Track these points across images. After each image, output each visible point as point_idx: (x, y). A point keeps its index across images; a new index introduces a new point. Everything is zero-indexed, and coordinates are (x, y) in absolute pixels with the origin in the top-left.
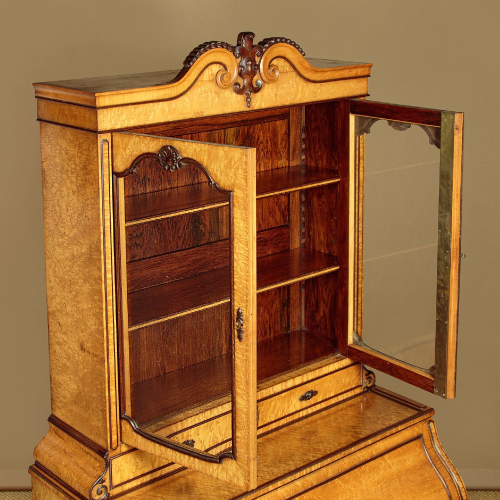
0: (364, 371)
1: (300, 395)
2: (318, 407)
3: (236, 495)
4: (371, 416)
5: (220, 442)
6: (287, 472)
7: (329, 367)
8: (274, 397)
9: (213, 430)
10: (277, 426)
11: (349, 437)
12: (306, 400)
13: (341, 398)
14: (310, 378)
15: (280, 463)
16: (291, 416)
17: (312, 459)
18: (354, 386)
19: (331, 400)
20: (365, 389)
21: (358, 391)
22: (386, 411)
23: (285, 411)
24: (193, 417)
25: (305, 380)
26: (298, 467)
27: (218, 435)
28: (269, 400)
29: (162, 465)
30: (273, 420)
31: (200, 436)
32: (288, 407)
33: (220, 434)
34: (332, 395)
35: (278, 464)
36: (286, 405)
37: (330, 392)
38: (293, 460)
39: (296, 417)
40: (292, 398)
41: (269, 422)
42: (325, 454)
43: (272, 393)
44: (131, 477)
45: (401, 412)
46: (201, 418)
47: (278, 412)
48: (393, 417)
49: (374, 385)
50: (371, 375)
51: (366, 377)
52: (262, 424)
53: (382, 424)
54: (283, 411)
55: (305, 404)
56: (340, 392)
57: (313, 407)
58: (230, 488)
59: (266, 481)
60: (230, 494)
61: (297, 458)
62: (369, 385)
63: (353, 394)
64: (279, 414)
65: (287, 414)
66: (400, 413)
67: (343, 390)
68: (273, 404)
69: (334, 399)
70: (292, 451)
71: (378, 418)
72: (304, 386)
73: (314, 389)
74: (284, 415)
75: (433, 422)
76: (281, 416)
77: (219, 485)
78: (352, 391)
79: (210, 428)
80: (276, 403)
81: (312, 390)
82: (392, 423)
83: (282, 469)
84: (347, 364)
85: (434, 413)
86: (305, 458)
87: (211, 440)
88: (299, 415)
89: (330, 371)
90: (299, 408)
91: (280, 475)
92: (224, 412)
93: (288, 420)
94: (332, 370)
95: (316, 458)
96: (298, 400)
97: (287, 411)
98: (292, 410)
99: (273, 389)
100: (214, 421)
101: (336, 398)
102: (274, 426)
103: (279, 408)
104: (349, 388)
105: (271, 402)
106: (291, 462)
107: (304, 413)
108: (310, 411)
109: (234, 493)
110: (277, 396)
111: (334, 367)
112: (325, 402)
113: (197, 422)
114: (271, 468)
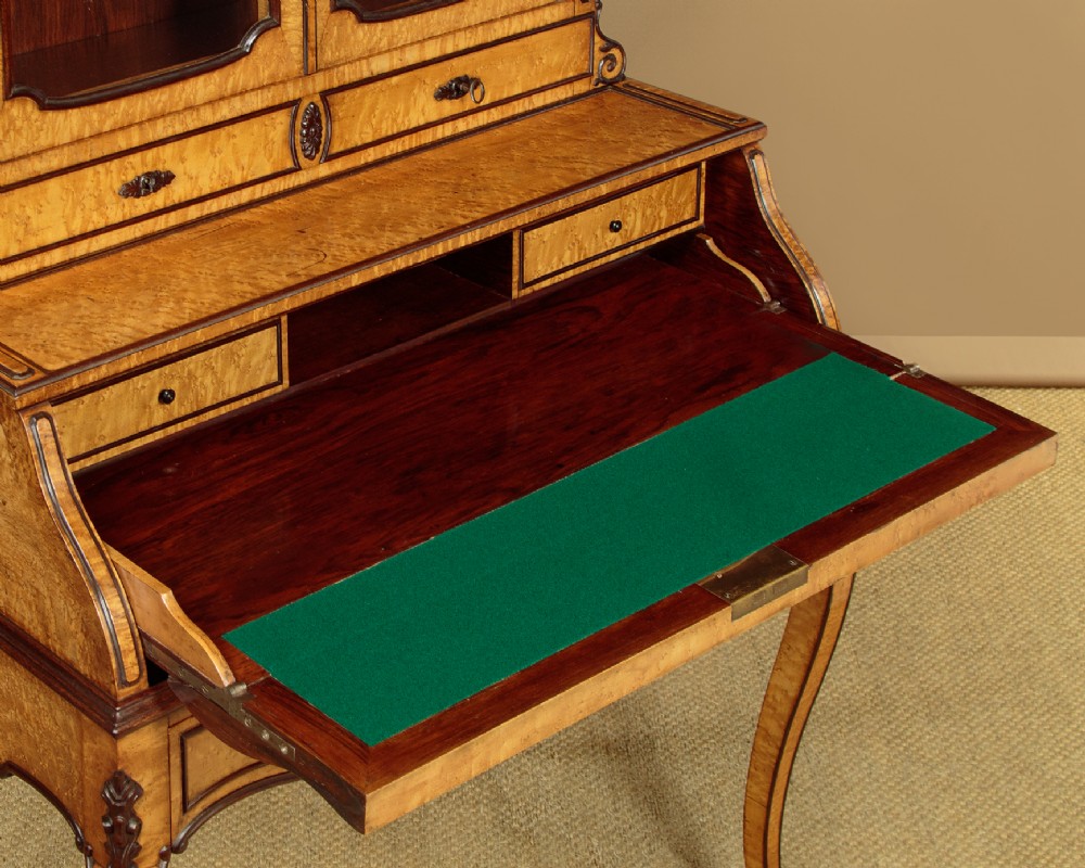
0: (597, 38)
1: (437, 86)
2: (483, 119)
3: (268, 291)
4: (611, 139)
5: (238, 181)
6: (396, 247)
7: (510, 23)
8: (371, 86)
9: (220, 152)
10: (380, 156)
11: (555, 178)
12: (451, 98)
13: (538, 101)
14: (462, 46)
15: (380, 230)
16: (414, 135)
17: (462, 222)
18: (571, 74)
19: (515, 103)
20: (600, 85)
21: (581, 87)
22: (647, 129)
23: (399, 120)
24: (168, 119)
25: (450, 50)
26: (425, 236)
27: (232, 166)
28: (359, 91)
29: (90, 228)
30: (369, 140)
31: (187, 164)
32: (407, 113)
33: (237, 164)
34: (517, 90)
35: (377, 232)
36: (401, 107)
37: (511, 84)
38: (414, 225)
39: (427, 137)
40: (416, 91)
41: (359, 144)
42: (493, 212)
43: (366, 74)
44: (14, 251)
45: (683, 130)
46: (189, 120)
47: (381, 122)
48: (664, 139)
49: (621, 77)
50: (615, 52)
51: (603, 55)
52: (342, 149)
53: (635, 154)
54: (394, 120)
55: (450, 107)
56: (538, 86)
57: (470, 118)
58: (255, 278)
59: (343, 265)
60: (255, 291)
61: (423, 219)
62: (610, 76)
63: (570, 94)
64: (384, 126)
65: (402, 129)
66: (681, 132)
67: (545, 83)
68: (368, 101)
69: (521, 101)
70: (413, 206)
71: (629, 143)
72: (446, 63)
73: (470, 73)
74: (395, 132)
75: (761, 153)
76: (390, 133)
77: (230, 272)
78: (568, 86)
79: (213, 146)
80: (377, 99)
81: (466, 76)
82: (661, 150)
83: (384, 240)
84: (556, 19)
85: (765, 134)
86: (444, 220)
87: (215, 176)
88: (434, 135)
89: (511, 33)
90: (433, 118)
91: (378, 253)
92: (247, 111)
93: (407, 142)
94: (519, 31)
95: (469, 220)
96: (432, 98)
97: (403, 122)
98: (416, 119)
99: (369, 65)
100: (223, 132)
101: (527, 99)
102: (371, 155)
103: (383, 112)
104: (560, 78)
105: (363, 95)
106: (408, 228)
107: (447, 130)
108: (462, 125)
109: (264, 288)
110: (379, 84)
111: (522, 23)
112: (499, 108)
113: (179, 129)
114: (358, 240)
